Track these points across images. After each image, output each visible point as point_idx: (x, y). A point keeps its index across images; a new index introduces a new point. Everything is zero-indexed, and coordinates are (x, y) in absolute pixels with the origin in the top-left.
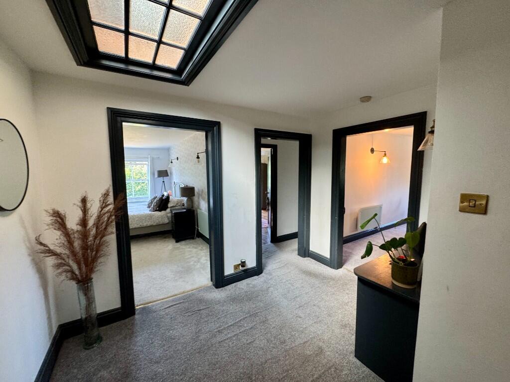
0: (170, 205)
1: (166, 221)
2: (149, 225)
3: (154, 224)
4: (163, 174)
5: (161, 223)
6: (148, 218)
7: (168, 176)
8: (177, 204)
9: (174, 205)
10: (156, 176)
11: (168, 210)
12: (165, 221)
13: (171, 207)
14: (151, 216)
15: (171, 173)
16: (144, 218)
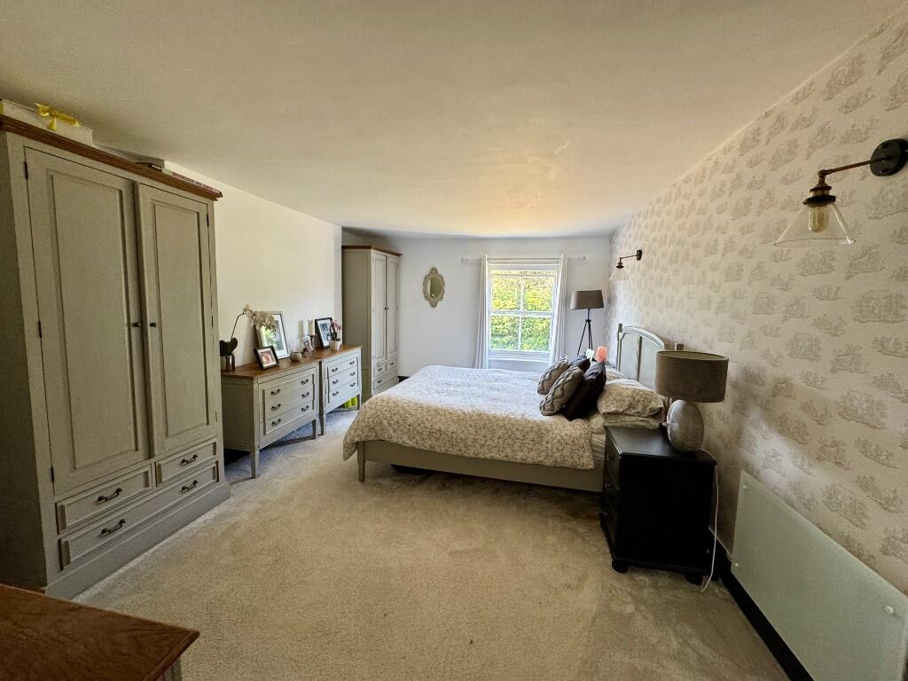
0: (605, 405)
1: (587, 461)
2: (530, 461)
3: (548, 462)
4: (592, 300)
5: (568, 464)
6: (531, 436)
7: (601, 305)
8: (631, 406)
9: (621, 410)
10: (573, 304)
11: (597, 422)
12: (584, 460)
13: (608, 415)
14: (539, 432)
15: (610, 301)
16: (518, 435)
